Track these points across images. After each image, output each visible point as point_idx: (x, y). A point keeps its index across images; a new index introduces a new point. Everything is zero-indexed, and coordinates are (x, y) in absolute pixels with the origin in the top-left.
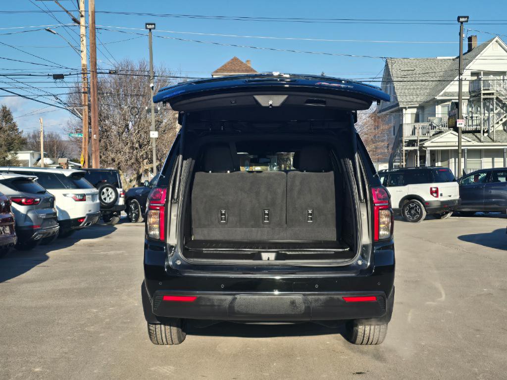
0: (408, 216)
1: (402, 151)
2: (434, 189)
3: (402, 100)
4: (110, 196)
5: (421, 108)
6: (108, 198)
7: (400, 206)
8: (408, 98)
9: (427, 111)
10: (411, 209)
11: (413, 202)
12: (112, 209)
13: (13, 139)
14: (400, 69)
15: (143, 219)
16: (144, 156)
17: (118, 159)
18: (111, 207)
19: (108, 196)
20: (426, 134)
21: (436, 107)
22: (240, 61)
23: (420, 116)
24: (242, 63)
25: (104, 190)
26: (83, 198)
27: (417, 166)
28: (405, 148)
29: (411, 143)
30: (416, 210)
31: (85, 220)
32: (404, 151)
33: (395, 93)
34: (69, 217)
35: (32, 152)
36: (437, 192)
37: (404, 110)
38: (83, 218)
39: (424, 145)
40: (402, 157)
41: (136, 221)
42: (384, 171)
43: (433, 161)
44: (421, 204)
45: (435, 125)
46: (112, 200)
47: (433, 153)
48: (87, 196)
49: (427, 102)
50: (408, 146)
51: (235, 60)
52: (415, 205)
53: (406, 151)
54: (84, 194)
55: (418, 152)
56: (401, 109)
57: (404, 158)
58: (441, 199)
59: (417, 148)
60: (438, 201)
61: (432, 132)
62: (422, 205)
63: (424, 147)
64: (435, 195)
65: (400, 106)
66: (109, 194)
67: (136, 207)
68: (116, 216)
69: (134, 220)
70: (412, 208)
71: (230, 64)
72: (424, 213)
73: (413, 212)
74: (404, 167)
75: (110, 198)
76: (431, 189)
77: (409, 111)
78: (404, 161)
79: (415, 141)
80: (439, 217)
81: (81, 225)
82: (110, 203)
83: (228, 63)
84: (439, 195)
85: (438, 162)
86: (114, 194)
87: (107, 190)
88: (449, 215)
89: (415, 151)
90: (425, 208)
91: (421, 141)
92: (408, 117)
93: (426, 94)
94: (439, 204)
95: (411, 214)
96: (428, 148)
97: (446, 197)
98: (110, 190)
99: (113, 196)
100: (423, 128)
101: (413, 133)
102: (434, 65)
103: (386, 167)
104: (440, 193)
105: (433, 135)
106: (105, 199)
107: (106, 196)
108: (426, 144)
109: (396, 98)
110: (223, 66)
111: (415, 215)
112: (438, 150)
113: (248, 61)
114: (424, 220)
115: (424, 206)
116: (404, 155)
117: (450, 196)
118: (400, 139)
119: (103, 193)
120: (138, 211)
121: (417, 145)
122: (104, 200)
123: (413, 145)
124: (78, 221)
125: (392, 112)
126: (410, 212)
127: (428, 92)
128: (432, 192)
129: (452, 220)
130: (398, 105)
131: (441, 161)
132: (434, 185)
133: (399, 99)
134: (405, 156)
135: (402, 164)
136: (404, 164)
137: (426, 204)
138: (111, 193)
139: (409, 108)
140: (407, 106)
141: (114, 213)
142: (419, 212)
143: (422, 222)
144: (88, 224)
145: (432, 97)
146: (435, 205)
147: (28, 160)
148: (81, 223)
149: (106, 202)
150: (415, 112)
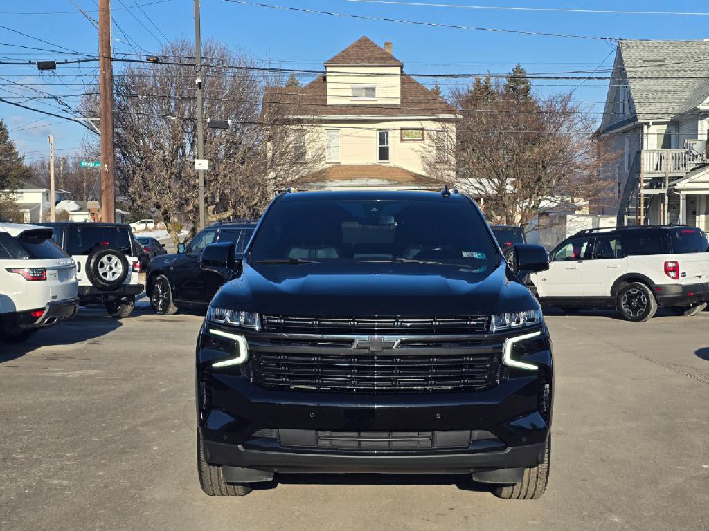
0: (626, 310)
1: (640, 196)
2: (671, 265)
3: (642, 112)
4: (114, 270)
5: (675, 124)
6: (111, 272)
7: (612, 292)
8: (652, 107)
9: (684, 129)
10: (631, 297)
11: (635, 287)
12: (117, 291)
13: (9, 170)
14: (640, 59)
15: (176, 309)
16: (210, 200)
17: (165, 204)
18: (117, 289)
19: (111, 269)
20: (681, 168)
21: (699, 122)
22: (372, 43)
23: (673, 138)
24: (375, 46)
25: (105, 259)
26: (39, 275)
27: (640, 224)
28: (643, 192)
29: (655, 182)
30: (639, 300)
31: (45, 313)
32: (642, 195)
33: (630, 99)
34: (15, 307)
35: (45, 190)
36: (676, 269)
37: (645, 127)
38: (42, 310)
39: (676, 187)
40: (640, 206)
41: (165, 312)
42: (587, 232)
43: (692, 213)
44: (648, 290)
45: (696, 154)
46: (117, 276)
47: (691, 200)
48: (48, 272)
49: (683, 114)
50: (651, 187)
51: (365, 40)
52: (638, 291)
53: (646, 195)
54: (44, 268)
55: (667, 198)
56: (641, 127)
57: (642, 207)
58: (683, 281)
59: (665, 191)
60: (677, 285)
61: (691, 165)
62: (650, 293)
63: (677, 190)
64: (673, 274)
65: (640, 121)
66: (113, 266)
67: (164, 289)
68: (126, 303)
69: (161, 309)
70: (634, 297)
71: (355, 49)
72: (654, 306)
73: (634, 302)
74: (642, 224)
75: (114, 273)
76: (666, 264)
77: (654, 129)
78: (642, 213)
79: (661, 179)
80: (679, 311)
81: (38, 322)
82: (114, 282)
83: (353, 46)
84: (680, 274)
85: (699, 215)
86: (120, 265)
87: (110, 259)
88: (699, 308)
89: (662, 195)
90: (656, 299)
91: (671, 179)
92: (652, 138)
93: (683, 100)
94: (679, 290)
95: (631, 307)
96: (682, 192)
97: (691, 278)
98: (115, 259)
99: (119, 270)
100: (676, 158)
101: (659, 167)
102: (698, 52)
103: (613, 222)
104: (681, 272)
105: (693, 170)
106: (105, 274)
107: (108, 269)
108: (680, 185)
109: (632, 107)
110: (344, 52)
111: (638, 308)
112: (699, 195)
113: (387, 44)
114: (655, 316)
115: (654, 295)
116: (642, 202)
117: (700, 277)
118: (636, 176)
119: (102, 265)
120: (168, 295)
121: (665, 186)
122: (103, 277)
123: (659, 187)
124: (31, 315)
125: (626, 131)
126: (629, 303)
127: (686, 97)
128: (667, 270)
129: (703, 318)
130: (635, 119)
131: (706, 214)
132: (671, 257)
133: (638, 110)
134: (645, 205)
135: (639, 217)
136: (643, 217)
137: (657, 290)
138: (116, 265)
139: (654, 124)
140: (651, 121)
141: (123, 299)
142: (645, 303)
143: (650, 321)
144: (51, 320)
145: (692, 107)
146: (674, 292)
147: (39, 204)
148: (37, 318)
149: (107, 279)
150: (664, 132)
